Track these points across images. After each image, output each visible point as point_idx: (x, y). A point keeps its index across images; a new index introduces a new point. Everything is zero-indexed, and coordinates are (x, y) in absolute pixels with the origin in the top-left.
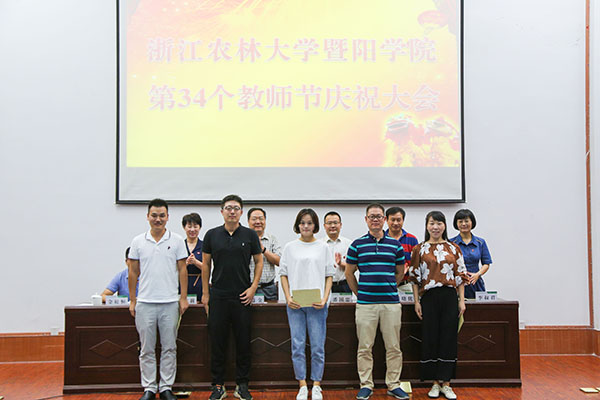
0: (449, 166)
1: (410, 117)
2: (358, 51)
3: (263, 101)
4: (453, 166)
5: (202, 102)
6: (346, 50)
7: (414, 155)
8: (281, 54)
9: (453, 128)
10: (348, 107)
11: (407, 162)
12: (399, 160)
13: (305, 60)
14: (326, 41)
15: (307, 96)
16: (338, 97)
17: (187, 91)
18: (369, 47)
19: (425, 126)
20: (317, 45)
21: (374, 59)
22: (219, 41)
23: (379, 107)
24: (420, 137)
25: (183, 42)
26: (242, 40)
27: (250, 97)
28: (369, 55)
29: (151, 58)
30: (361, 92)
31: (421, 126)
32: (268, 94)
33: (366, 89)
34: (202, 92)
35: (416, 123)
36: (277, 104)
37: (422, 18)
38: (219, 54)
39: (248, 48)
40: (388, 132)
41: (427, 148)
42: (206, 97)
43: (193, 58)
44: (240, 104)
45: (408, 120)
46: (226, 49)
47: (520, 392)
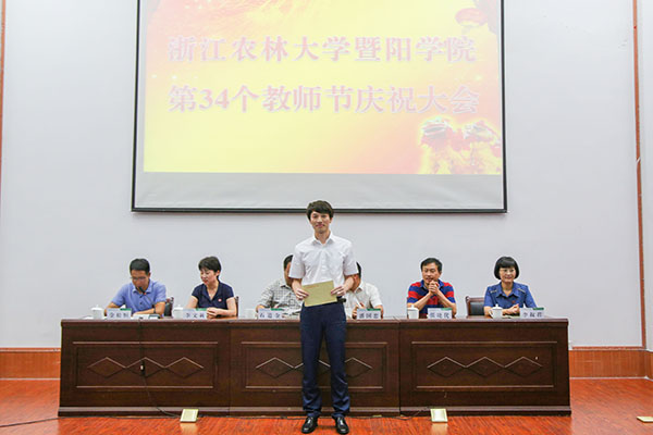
0: (490, 173)
1: (448, 121)
2: (391, 51)
3: (290, 103)
4: (494, 173)
5: (225, 104)
6: (379, 49)
7: (452, 162)
8: (309, 53)
9: (493, 132)
10: (380, 110)
11: (444, 170)
12: (436, 166)
13: (336, 59)
14: (357, 39)
15: (337, 97)
16: (371, 99)
17: (209, 92)
18: (404, 46)
19: (463, 131)
20: (347, 44)
21: (409, 58)
22: (244, 39)
23: (414, 109)
24: (459, 143)
25: (205, 41)
26: (268, 39)
27: (275, 99)
28: (404, 55)
29: (172, 57)
30: (395, 94)
32: (295, 95)
33: (400, 90)
34: (225, 93)
35: (453, 126)
36: (305, 106)
37: (460, 16)
38: (244, 53)
39: (274, 46)
40: (425, 136)
41: (466, 154)
42: (229, 98)
43: (216, 57)
44: (265, 105)
45: (446, 123)
46: (251, 48)
47: (570, 421)
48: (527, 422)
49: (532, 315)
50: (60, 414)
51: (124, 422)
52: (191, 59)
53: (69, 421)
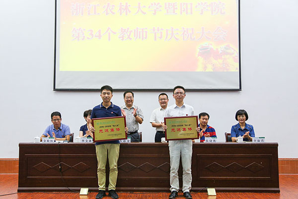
0: (233, 71)
1: (211, 44)
2: (183, 9)
3: (132, 36)
4: (235, 71)
5: (100, 37)
6: (176, 8)
7: (213, 65)
8: (141, 11)
9: (235, 50)
10: (177, 39)
11: (210, 69)
12: (205, 67)
13: (155, 14)
14: (166, 4)
15: (155, 33)
16: (172, 34)
17: (91, 31)
19: (219, 50)
20: (161, 6)
21: (191, 13)
22: (109, 4)
23: (194, 39)
24: (217, 55)
25: (90, 5)
26: (121, 3)
27: (125, 34)
28: (189, 11)
29: (73, 14)
30: (185, 31)
31: (217, 49)
32: (135, 32)
33: (187, 29)
34: (100, 31)
35: (214, 47)
36: (140, 38)
38: (109, 10)
39: (124, 8)
40: (199, 52)
41: (221, 61)
42: (102, 34)
43: (95, 13)
44: (120, 37)
45: (210, 46)
46: (112, 8)
47: (279, 195)
48: (257, 196)
49: (259, 141)
50: (19, 191)
51: (51, 195)
52: (82, 14)
53: (23, 194)
